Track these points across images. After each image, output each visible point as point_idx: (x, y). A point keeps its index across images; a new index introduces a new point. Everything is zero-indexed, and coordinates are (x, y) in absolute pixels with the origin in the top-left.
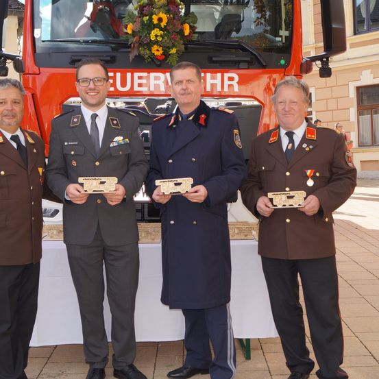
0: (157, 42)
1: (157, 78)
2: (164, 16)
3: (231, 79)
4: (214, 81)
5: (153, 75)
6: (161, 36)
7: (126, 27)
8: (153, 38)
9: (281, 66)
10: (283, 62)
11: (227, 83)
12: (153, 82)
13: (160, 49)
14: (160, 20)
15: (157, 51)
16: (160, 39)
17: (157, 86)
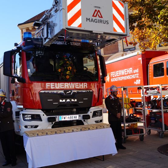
0: (68, 75)
1: (67, 85)
2: (71, 68)
3: (85, 84)
4: (81, 85)
5: (65, 84)
6: (69, 73)
7: (58, 70)
8: (67, 73)
9: (97, 81)
10: (97, 80)
11: (84, 86)
12: (65, 86)
13: (69, 76)
14: (69, 68)
15: (68, 77)
16: (69, 74)
17: (67, 87)
